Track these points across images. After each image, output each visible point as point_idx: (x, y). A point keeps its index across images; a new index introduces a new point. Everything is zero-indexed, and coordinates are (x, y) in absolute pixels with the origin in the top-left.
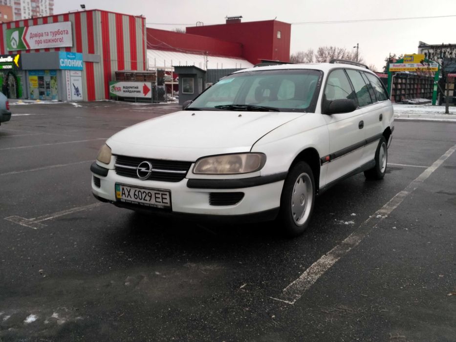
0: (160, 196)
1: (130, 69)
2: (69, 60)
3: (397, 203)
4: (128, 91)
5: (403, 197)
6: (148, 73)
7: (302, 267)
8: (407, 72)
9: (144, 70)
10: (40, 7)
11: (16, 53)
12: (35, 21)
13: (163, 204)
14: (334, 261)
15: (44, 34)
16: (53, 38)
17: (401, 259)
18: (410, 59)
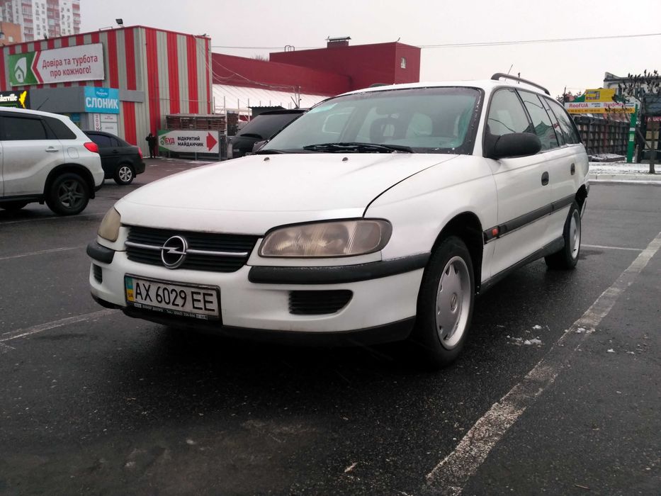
0: (200, 297)
1: (188, 112)
2: (99, 99)
3: (607, 307)
4: (185, 144)
5: (613, 297)
6: (213, 118)
7: (458, 428)
8: (590, 115)
9: (209, 113)
10: (61, 25)
11: (23, 89)
12: (50, 43)
13: (207, 312)
14: (515, 416)
15: (64, 62)
16: (77, 68)
17: (633, 408)
18: (594, 95)
